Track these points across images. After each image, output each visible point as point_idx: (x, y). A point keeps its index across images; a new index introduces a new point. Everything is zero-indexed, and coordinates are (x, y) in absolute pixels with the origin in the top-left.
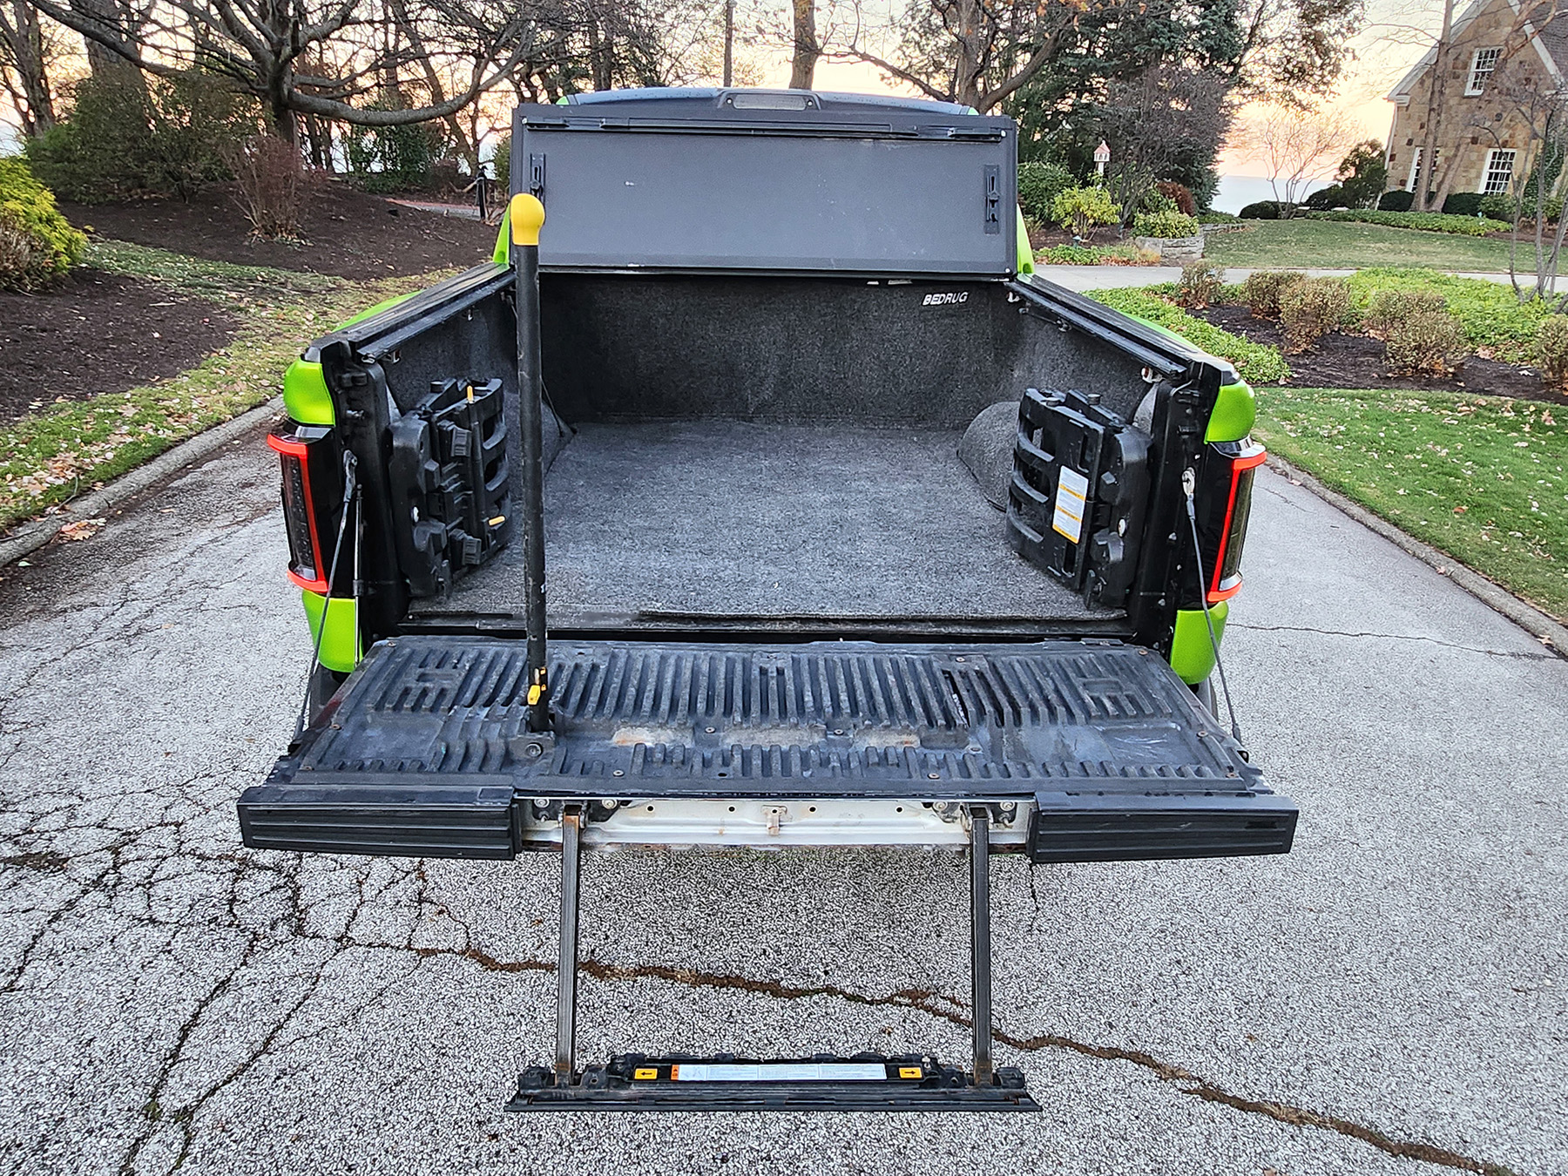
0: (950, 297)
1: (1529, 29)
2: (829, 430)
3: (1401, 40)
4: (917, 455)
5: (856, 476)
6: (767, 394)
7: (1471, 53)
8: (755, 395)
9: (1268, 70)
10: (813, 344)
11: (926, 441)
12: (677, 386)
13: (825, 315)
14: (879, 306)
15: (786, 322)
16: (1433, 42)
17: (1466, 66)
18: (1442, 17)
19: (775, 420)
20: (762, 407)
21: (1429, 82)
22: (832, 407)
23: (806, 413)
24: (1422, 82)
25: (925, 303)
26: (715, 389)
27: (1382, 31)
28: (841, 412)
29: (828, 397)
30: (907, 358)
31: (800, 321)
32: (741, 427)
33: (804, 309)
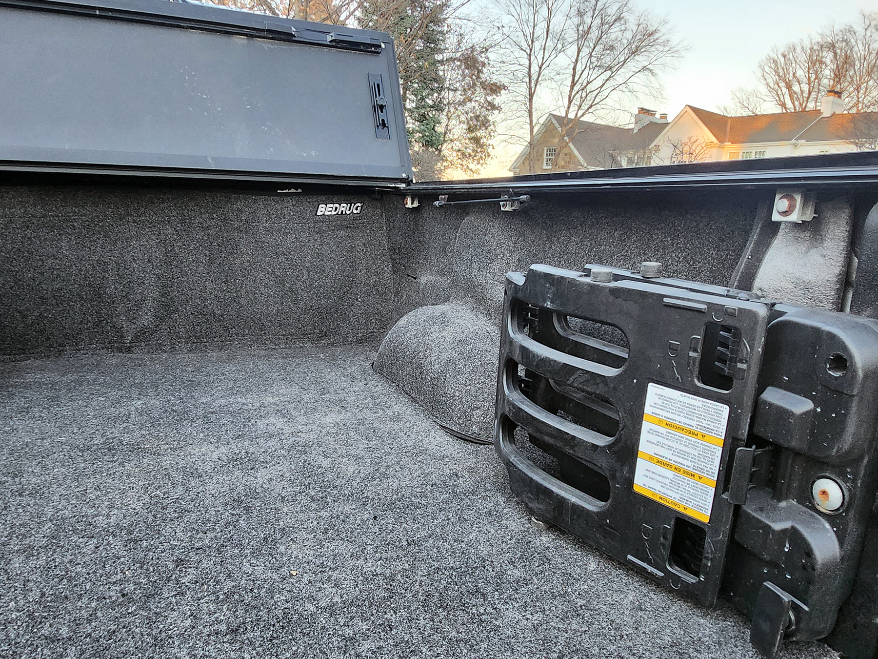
0: (344, 208)
1: (566, 138)
2: (224, 354)
3: (512, 142)
4: (330, 375)
5: (262, 412)
6: (146, 319)
7: (543, 149)
8: (132, 321)
9: (454, 154)
10: (197, 261)
11: (334, 358)
12: (24, 316)
13: (208, 228)
14: (269, 214)
15: (163, 237)
16: (526, 143)
17: (542, 155)
18: (529, 132)
19: (159, 347)
20: (142, 336)
21: (527, 163)
22: (226, 329)
23: (196, 337)
24: (524, 163)
25: (319, 213)
26: (78, 318)
27: (503, 137)
28: (237, 334)
29: (220, 319)
30: (305, 272)
31: (178, 235)
32: (114, 360)
33: (182, 222)
